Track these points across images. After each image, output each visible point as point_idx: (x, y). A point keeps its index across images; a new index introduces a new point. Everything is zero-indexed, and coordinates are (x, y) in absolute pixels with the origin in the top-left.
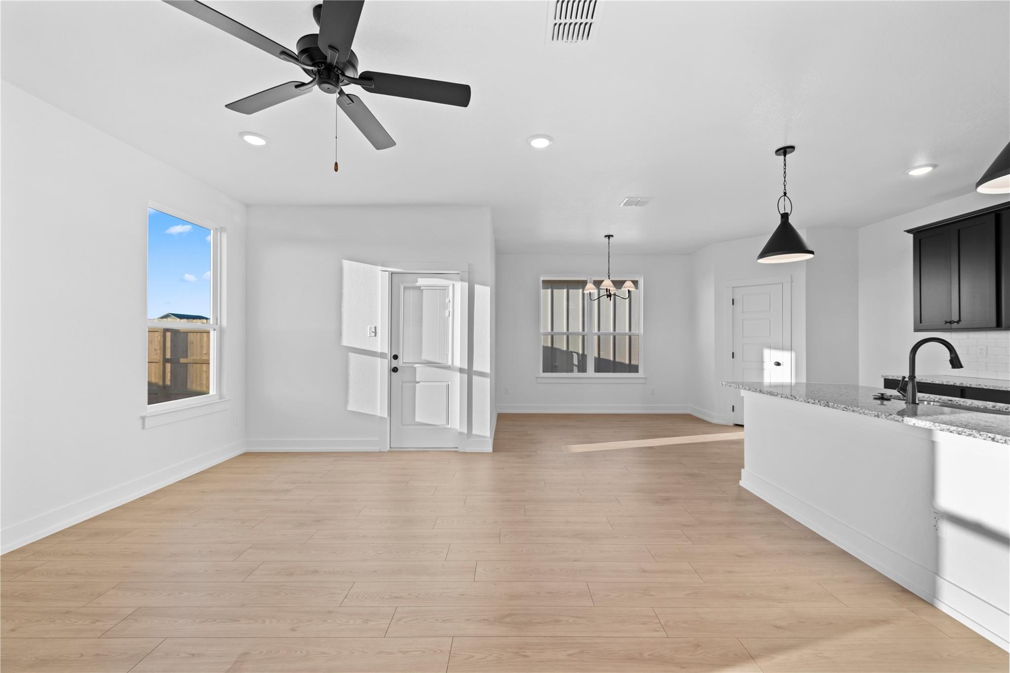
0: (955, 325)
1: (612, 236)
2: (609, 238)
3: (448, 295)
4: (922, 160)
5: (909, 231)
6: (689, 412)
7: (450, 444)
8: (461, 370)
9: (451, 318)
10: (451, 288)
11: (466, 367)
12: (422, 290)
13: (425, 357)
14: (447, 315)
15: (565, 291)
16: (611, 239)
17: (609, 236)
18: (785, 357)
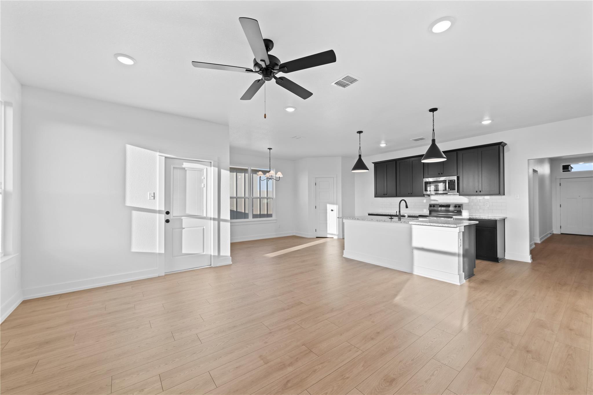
0: (386, 195)
1: (272, 149)
2: (270, 150)
3: (203, 174)
4: (383, 142)
5: (373, 163)
6: (294, 234)
7: (205, 264)
8: (214, 219)
9: (205, 188)
10: (205, 170)
11: (216, 217)
12: (186, 170)
13: (188, 212)
14: (203, 186)
15: (235, 173)
16: (271, 150)
17: (270, 149)
18: (335, 207)
